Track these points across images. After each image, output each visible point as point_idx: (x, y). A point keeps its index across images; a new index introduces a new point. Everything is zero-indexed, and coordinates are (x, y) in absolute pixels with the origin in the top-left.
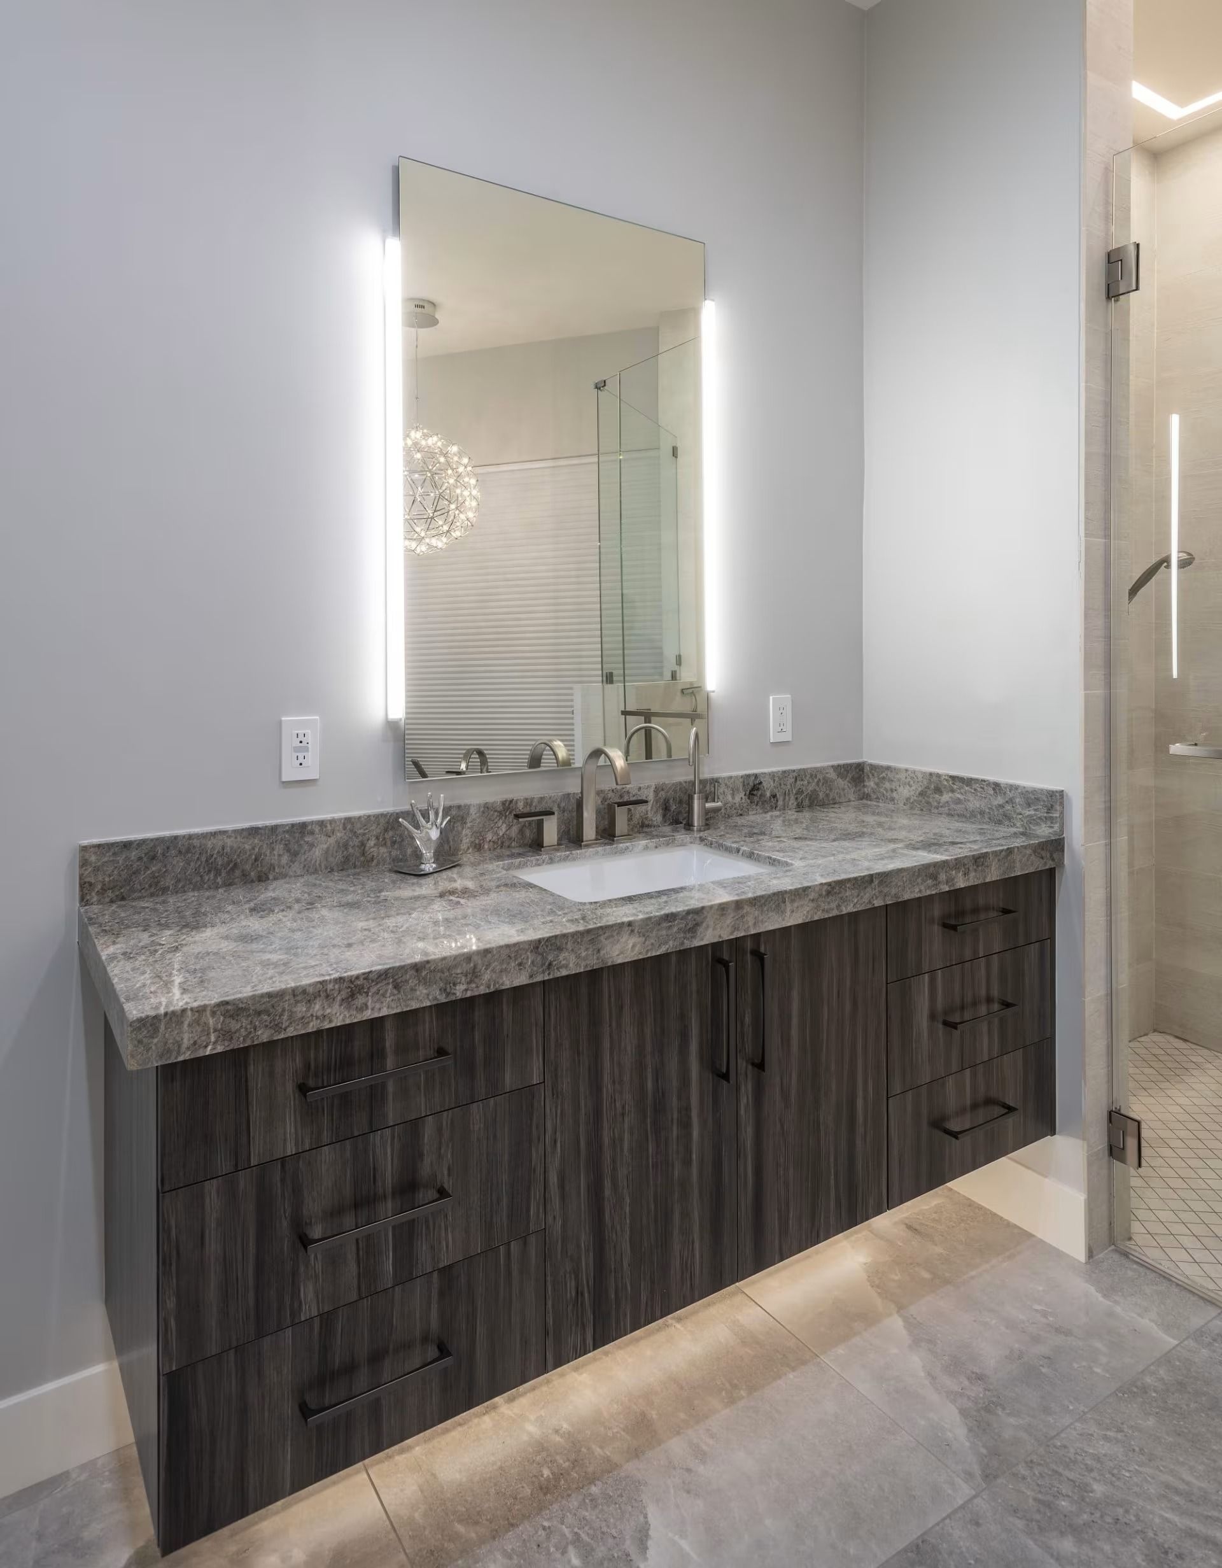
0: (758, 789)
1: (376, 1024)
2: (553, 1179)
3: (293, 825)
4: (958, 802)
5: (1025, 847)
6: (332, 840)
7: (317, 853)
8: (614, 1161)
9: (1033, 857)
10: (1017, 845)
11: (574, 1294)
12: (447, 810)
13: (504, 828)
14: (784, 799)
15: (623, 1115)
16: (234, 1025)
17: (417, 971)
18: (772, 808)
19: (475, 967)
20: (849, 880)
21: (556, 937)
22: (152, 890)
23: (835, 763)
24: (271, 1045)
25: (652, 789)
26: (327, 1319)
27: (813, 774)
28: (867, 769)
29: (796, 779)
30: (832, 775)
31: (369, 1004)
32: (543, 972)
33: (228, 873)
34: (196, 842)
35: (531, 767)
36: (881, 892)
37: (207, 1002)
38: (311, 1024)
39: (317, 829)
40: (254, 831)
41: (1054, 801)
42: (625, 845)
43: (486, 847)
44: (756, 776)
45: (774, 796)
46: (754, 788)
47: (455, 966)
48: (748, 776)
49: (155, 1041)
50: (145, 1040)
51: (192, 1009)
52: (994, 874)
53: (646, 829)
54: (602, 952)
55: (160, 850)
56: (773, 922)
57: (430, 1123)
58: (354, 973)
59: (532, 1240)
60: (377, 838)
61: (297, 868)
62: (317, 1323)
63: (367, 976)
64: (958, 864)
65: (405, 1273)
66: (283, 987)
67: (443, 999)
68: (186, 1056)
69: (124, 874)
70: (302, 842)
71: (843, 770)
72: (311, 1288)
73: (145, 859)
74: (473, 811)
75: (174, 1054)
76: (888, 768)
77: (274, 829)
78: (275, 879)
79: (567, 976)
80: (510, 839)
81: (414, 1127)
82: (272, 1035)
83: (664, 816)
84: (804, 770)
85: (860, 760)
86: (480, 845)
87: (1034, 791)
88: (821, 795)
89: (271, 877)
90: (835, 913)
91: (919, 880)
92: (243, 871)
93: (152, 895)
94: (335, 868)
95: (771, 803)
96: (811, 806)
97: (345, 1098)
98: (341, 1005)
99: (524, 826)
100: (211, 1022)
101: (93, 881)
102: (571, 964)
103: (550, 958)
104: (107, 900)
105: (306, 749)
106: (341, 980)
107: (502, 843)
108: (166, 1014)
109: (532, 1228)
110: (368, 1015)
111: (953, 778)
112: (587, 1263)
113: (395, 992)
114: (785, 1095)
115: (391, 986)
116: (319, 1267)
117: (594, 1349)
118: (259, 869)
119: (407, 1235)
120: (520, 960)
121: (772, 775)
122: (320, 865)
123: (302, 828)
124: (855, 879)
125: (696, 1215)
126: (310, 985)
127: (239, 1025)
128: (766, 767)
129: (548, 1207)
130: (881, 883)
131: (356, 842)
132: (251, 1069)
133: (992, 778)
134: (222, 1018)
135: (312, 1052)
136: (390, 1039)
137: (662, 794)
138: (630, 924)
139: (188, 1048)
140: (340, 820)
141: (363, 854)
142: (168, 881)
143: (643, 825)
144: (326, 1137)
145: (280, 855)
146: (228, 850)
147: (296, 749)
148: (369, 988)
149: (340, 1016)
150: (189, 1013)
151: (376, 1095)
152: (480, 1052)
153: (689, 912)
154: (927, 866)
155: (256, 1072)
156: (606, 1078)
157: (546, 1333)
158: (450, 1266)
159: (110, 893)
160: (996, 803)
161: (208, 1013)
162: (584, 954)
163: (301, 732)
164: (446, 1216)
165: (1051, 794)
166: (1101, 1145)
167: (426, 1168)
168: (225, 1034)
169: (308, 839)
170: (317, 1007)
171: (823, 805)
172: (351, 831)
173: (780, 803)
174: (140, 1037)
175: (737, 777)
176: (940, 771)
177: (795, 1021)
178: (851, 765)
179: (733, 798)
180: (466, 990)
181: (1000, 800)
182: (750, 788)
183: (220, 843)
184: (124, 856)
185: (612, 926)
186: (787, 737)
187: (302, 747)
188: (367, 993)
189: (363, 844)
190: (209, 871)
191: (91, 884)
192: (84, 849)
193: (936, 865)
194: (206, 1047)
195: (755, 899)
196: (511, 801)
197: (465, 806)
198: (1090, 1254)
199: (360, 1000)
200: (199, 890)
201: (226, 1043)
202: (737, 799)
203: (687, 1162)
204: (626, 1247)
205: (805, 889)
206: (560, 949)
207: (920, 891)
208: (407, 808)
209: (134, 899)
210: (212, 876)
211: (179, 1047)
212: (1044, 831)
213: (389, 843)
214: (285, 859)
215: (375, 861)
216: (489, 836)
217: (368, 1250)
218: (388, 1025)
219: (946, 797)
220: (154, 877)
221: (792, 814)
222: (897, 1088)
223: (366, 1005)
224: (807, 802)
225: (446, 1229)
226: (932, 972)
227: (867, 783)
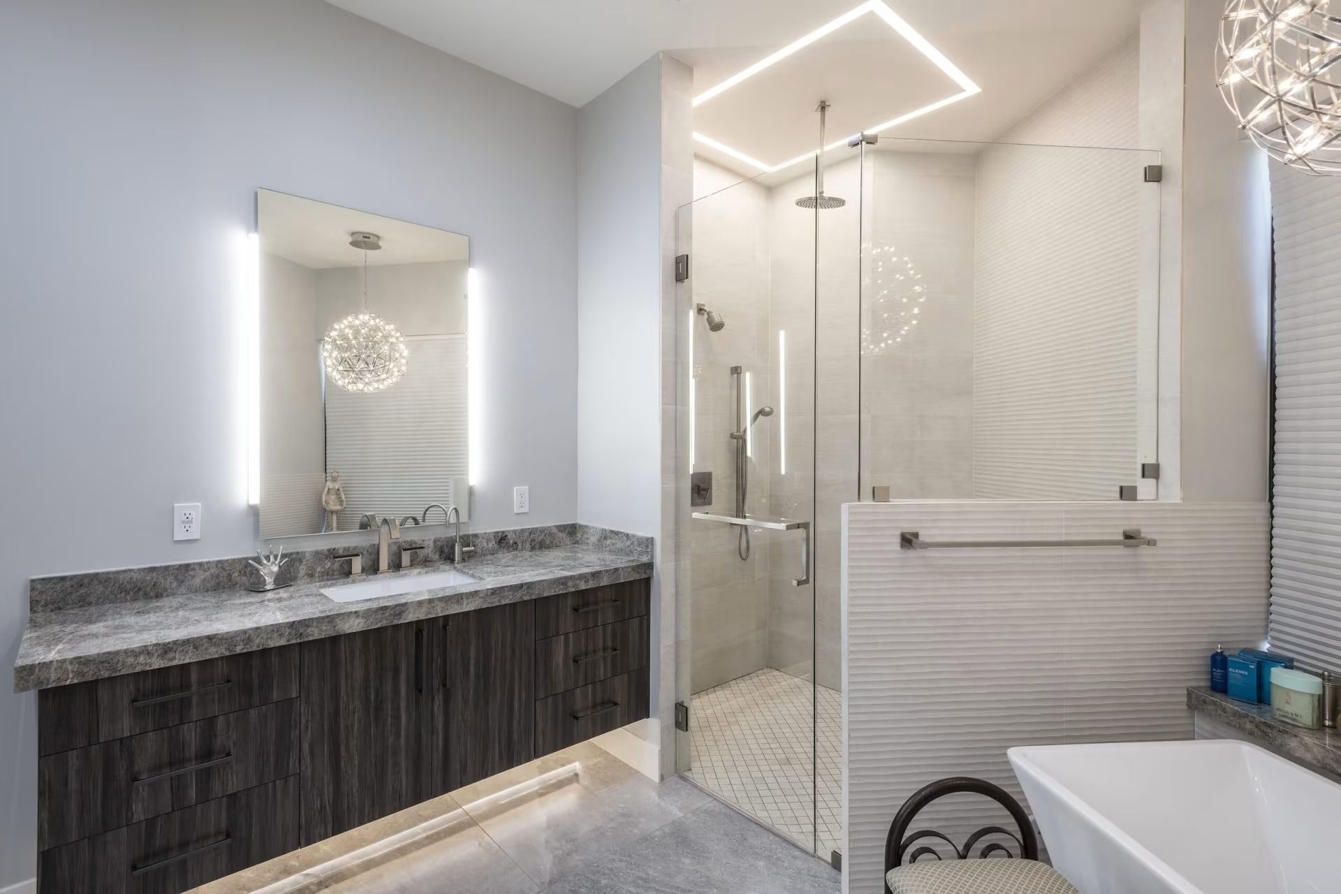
0: (505, 539)
1: (184, 668)
2: (306, 747)
3: (180, 566)
4: (613, 544)
5: (627, 567)
6: (208, 574)
7: (197, 581)
8: (347, 737)
9: (632, 573)
10: (622, 566)
11: (319, 807)
12: (284, 556)
13: (329, 564)
14: (522, 544)
15: (354, 713)
16: (85, 669)
17: (210, 639)
18: (514, 550)
19: (250, 636)
20: (507, 587)
21: (305, 620)
22: (81, 604)
23: (557, 524)
24: (110, 679)
25: (432, 541)
26: (151, 823)
27: (542, 530)
28: (578, 527)
29: (530, 534)
30: (555, 531)
31: (177, 656)
32: (296, 639)
33: (134, 594)
34: (112, 576)
35: (360, 529)
36: (528, 593)
37: (67, 657)
38: (137, 668)
39: (197, 568)
40: (153, 569)
41: (649, 542)
42: (405, 572)
43: (316, 575)
44: (503, 532)
45: (516, 543)
46: (502, 540)
47: (237, 636)
48: (498, 532)
49: (32, 677)
50: (25, 677)
51: (57, 661)
52: (605, 581)
53: (427, 563)
54: (337, 628)
55: (86, 581)
56: (455, 609)
57: (221, 721)
58: (167, 641)
59: (292, 779)
60: (240, 572)
61: (183, 589)
62: (143, 825)
63: (175, 642)
64: (581, 577)
65: (204, 796)
66: (119, 649)
67: (227, 653)
68: (54, 685)
69: (61, 595)
70: (186, 575)
71: (562, 528)
72: (140, 805)
73: (75, 587)
74: (307, 555)
75: (45, 684)
76: (586, 526)
77: (167, 568)
78: (167, 596)
79: (313, 641)
80: (333, 570)
81: (210, 722)
82: (111, 674)
83: (440, 555)
84: (537, 528)
85: (573, 522)
86: (312, 574)
87: (641, 538)
88: (548, 542)
89: (164, 595)
90: (497, 604)
91: (554, 586)
92: (145, 591)
93: (81, 606)
94: (210, 589)
95: (515, 546)
96: (540, 548)
97: (163, 706)
98: (157, 658)
99: (343, 563)
100: (70, 668)
101: (39, 599)
102: (315, 634)
103: (301, 631)
104: (50, 610)
105: (191, 522)
106: (158, 644)
107: (328, 573)
108: (39, 664)
109: (291, 772)
110: (175, 663)
111: (611, 531)
112: (328, 791)
113: (195, 650)
114: (466, 701)
115: (192, 647)
116: (145, 795)
117: (333, 835)
118: (157, 590)
119: (205, 777)
120: (280, 633)
121: (515, 532)
122: (200, 588)
123: (187, 567)
124: (511, 586)
125: (403, 765)
126: (136, 648)
127: (89, 668)
128: (509, 526)
129: (303, 761)
130: (528, 588)
131: (225, 574)
132: (100, 693)
133: (626, 531)
134: (77, 665)
135: (141, 683)
136: (194, 676)
137: (439, 544)
138: (356, 612)
139: (54, 681)
140: (214, 562)
141: (230, 580)
142: (92, 599)
143: (426, 561)
144: (150, 727)
145: (171, 583)
146: (134, 580)
147: (183, 522)
148: (177, 649)
149: (157, 663)
150: (55, 663)
151: (185, 704)
152: (256, 681)
153: (396, 606)
154: (561, 578)
155: (103, 695)
156: (343, 694)
157: (300, 827)
158: (235, 794)
159: (50, 606)
160: (627, 544)
161: (68, 662)
162: (324, 628)
163: (187, 513)
164: (232, 767)
165: (647, 539)
166: (672, 721)
167: (219, 742)
168: (78, 673)
169: (191, 573)
170: (142, 659)
171: (548, 547)
172: (222, 568)
173: (520, 547)
174: (22, 675)
175: (490, 533)
176: (607, 528)
177: (472, 662)
178: (567, 525)
179: (488, 545)
180: (243, 649)
181: (629, 543)
182: (499, 539)
183: (129, 576)
184: (61, 584)
185: (344, 614)
186: (526, 510)
187: (188, 520)
188: (176, 652)
189: (230, 575)
190: (121, 592)
191: (37, 601)
192: (33, 581)
193: (566, 578)
194: (67, 680)
195: (442, 597)
196: (334, 549)
197: (302, 552)
198: (662, 778)
199: (171, 655)
200: (114, 602)
201: (80, 678)
202: (490, 545)
203: (398, 736)
204: (355, 781)
205: (476, 592)
206: (308, 626)
207: (555, 592)
208: (255, 555)
209: (67, 609)
210: (123, 595)
211: (48, 680)
212: (645, 559)
213: (248, 575)
214: (174, 585)
215: (238, 585)
216: (319, 569)
217: (178, 787)
218: (194, 668)
219: (609, 542)
220: (82, 597)
221: (527, 554)
222: (541, 695)
223: (175, 657)
224: (537, 546)
225: (232, 774)
226: (567, 634)
227: (577, 535)
